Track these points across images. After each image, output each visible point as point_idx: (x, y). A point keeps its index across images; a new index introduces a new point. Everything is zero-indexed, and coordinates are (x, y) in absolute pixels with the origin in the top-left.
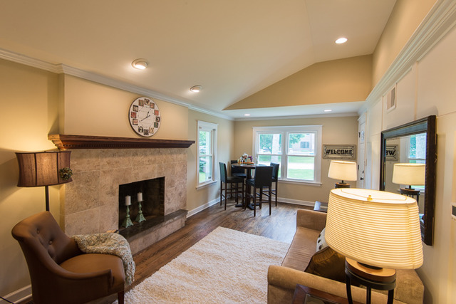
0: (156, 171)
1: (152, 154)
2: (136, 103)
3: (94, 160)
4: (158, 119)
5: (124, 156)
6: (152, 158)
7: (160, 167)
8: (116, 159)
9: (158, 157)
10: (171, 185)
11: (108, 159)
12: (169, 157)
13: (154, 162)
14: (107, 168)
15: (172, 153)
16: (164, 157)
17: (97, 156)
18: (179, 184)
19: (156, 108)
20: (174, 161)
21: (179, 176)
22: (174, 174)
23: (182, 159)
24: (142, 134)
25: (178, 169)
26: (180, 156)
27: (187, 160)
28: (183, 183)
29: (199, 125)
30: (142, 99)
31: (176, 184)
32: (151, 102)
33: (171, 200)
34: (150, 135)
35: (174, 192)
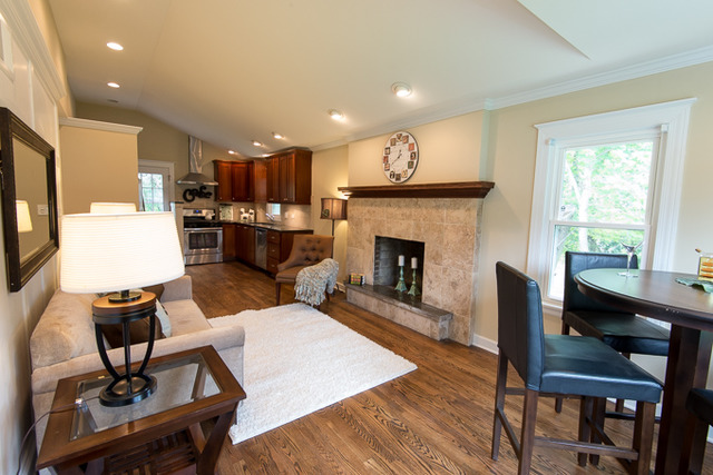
0: (411, 231)
1: (406, 206)
2: (388, 145)
3: (359, 207)
4: (413, 155)
5: (379, 206)
6: (406, 211)
7: (418, 227)
8: (373, 208)
9: (413, 211)
10: (437, 258)
11: (367, 208)
12: (434, 212)
13: (409, 217)
14: (368, 216)
15: (438, 207)
16: (425, 211)
17: (362, 204)
18: (454, 264)
19: (411, 140)
20: (442, 220)
21: (453, 251)
22: (441, 242)
23: (461, 219)
24: (394, 180)
25: (451, 237)
26: (457, 214)
27: (475, 224)
28: (462, 267)
29: (542, 137)
30: (395, 136)
31: (446, 262)
32: (404, 134)
33: (435, 284)
34: (402, 180)
35: (440, 274)
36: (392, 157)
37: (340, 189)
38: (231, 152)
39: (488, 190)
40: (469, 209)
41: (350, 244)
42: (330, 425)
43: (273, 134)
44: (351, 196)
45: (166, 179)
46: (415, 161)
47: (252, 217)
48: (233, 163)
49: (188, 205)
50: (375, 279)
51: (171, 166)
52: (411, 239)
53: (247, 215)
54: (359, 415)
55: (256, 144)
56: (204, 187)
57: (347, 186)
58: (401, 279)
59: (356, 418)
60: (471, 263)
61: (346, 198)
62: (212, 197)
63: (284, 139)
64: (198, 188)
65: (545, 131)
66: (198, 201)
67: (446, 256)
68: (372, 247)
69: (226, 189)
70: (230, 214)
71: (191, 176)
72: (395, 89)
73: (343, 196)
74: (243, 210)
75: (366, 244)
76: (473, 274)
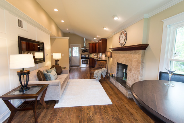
0: (125, 61)
1: (124, 53)
2: (120, 35)
3: (114, 54)
4: (126, 37)
6: (124, 55)
8: (117, 54)
10: (130, 70)
12: (130, 55)
13: (124, 57)
14: (116, 57)
15: (131, 54)
16: (128, 55)
18: (135, 73)
19: (125, 33)
20: (132, 58)
21: (135, 69)
22: (131, 66)
23: (137, 58)
24: (121, 45)
25: (134, 64)
26: (136, 56)
27: (141, 59)
28: (137, 75)
29: (165, 24)
30: (121, 32)
31: (133, 72)
32: (124, 31)
33: (130, 79)
34: (123, 45)
35: (131, 76)
36: (121, 38)
37: (110, 49)
38: (92, 41)
39: (146, 47)
40: (139, 54)
41: (112, 64)
42: (75, 111)
43: (96, 35)
44: (113, 51)
45: (79, 48)
46: (126, 39)
47: (97, 56)
48: (93, 44)
49: (83, 54)
50: (117, 75)
51: (80, 45)
52: (124, 64)
53: (95, 56)
54: (84, 111)
55: (95, 38)
56: (87, 50)
57: (112, 48)
58: (124, 76)
59: (83, 112)
60: (139, 73)
61: (112, 51)
62: (88, 52)
63: (99, 36)
64: (85, 50)
65: (166, 22)
66: (85, 53)
67: (132, 70)
68: (116, 66)
69: (91, 50)
70: (92, 56)
71: (84, 47)
72: (113, 17)
73: (111, 51)
74: (95, 55)
75: (115, 65)
76: (140, 77)
